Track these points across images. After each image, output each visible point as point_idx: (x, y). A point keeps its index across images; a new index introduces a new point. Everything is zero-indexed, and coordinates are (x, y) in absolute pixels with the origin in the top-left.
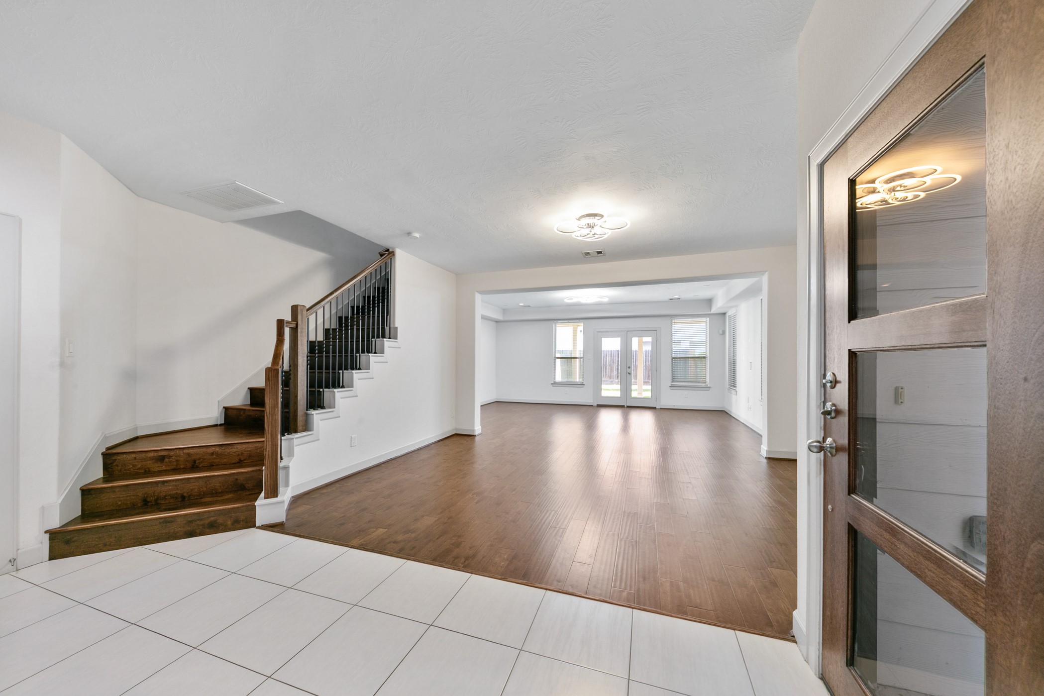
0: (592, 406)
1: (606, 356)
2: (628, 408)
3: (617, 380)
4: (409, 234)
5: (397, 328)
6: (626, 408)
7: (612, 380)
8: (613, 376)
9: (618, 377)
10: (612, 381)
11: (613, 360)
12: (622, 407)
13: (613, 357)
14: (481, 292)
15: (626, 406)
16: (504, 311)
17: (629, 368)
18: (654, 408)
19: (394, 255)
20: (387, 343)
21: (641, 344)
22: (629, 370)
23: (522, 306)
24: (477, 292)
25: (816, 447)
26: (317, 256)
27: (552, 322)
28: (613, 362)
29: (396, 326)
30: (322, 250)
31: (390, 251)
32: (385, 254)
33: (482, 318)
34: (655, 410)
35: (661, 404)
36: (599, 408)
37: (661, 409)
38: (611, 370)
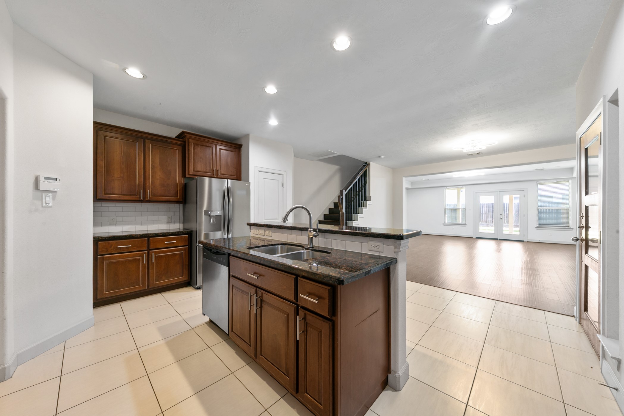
0: (473, 238)
1: (483, 207)
2: (500, 241)
3: (492, 224)
4: (379, 157)
5: (371, 196)
6: (498, 241)
7: (488, 223)
8: (489, 221)
9: (493, 222)
10: (488, 225)
11: (489, 210)
12: (496, 239)
13: (489, 208)
14: (405, 177)
15: (498, 239)
16: (412, 183)
17: (501, 215)
18: (523, 241)
19: (369, 165)
20: (368, 203)
21: (511, 200)
22: (501, 217)
23: (424, 180)
24: (404, 176)
25: (575, 239)
26: (336, 167)
27: (443, 188)
28: (489, 212)
29: (371, 195)
30: (337, 165)
31: (368, 163)
32: (366, 165)
33: (406, 189)
34: (522, 242)
35: (528, 239)
36: (477, 239)
37: (528, 242)
38: (487, 217)
